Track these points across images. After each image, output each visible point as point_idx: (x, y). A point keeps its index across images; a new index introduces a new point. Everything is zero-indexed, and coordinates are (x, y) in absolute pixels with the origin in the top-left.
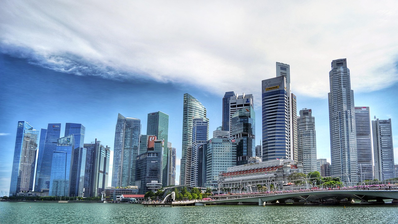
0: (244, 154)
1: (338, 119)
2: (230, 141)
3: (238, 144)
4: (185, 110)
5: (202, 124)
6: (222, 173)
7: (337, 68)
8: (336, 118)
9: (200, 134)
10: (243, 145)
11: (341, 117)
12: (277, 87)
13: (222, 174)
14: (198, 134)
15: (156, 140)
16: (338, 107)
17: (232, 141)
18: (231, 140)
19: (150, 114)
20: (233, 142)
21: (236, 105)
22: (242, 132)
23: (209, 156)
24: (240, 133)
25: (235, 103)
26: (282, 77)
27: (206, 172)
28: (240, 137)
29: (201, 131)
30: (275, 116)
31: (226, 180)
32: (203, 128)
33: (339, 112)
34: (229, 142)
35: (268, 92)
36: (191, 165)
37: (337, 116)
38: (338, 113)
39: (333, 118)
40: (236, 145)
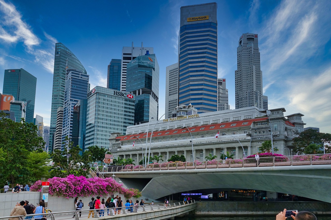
0: (144, 118)
1: (247, 99)
2: (125, 95)
3: (137, 102)
4: (58, 64)
5: (80, 76)
6: (116, 135)
7: (247, 43)
8: (245, 98)
9: (77, 90)
10: (145, 105)
11: (251, 98)
12: (205, 17)
13: (117, 138)
14: (74, 89)
15: (13, 101)
16: (247, 86)
17: (128, 96)
18: (127, 94)
19: (8, 70)
20: (130, 97)
21: (131, 57)
22: (142, 87)
23: (89, 127)
24: (138, 89)
25: (130, 54)
26: (213, 5)
27: (84, 144)
28: (139, 94)
29: (78, 86)
30: (202, 60)
31: (125, 147)
32: (81, 82)
33: (249, 92)
34: (123, 97)
35: (190, 23)
36: (61, 133)
37: (246, 96)
38: (247, 92)
39: (240, 98)
40: (134, 104)
